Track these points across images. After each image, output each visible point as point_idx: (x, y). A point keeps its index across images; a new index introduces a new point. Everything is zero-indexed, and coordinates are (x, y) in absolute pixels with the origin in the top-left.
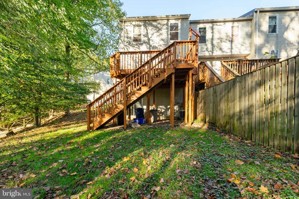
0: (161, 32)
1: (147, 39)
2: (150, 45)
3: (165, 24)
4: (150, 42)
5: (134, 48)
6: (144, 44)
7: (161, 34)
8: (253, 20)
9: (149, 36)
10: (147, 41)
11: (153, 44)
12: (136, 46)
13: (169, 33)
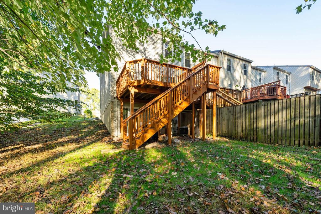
0: (156, 45)
1: (143, 49)
2: (146, 56)
3: (160, 39)
4: (146, 53)
5: (129, 54)
6: (140, 53)
7: (156, 48)
8: (219, 58)
9: (145, 45)
10: (143, 51)
11: (149, 56)
12: (131, 53)
13: (164, 49)
